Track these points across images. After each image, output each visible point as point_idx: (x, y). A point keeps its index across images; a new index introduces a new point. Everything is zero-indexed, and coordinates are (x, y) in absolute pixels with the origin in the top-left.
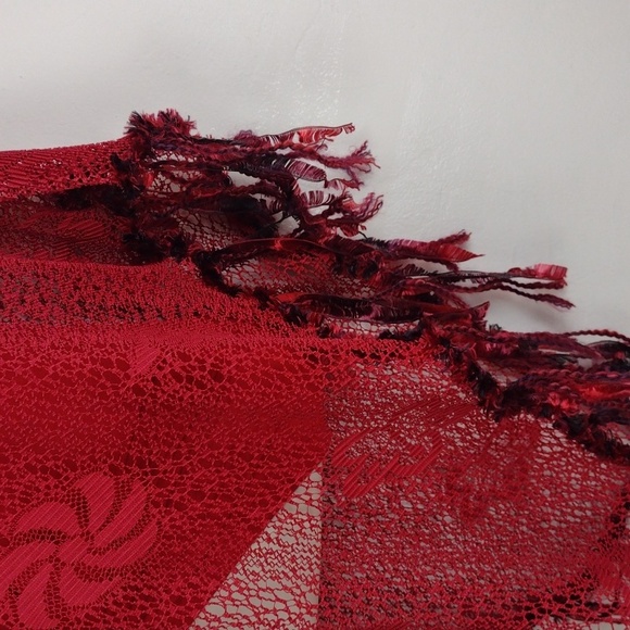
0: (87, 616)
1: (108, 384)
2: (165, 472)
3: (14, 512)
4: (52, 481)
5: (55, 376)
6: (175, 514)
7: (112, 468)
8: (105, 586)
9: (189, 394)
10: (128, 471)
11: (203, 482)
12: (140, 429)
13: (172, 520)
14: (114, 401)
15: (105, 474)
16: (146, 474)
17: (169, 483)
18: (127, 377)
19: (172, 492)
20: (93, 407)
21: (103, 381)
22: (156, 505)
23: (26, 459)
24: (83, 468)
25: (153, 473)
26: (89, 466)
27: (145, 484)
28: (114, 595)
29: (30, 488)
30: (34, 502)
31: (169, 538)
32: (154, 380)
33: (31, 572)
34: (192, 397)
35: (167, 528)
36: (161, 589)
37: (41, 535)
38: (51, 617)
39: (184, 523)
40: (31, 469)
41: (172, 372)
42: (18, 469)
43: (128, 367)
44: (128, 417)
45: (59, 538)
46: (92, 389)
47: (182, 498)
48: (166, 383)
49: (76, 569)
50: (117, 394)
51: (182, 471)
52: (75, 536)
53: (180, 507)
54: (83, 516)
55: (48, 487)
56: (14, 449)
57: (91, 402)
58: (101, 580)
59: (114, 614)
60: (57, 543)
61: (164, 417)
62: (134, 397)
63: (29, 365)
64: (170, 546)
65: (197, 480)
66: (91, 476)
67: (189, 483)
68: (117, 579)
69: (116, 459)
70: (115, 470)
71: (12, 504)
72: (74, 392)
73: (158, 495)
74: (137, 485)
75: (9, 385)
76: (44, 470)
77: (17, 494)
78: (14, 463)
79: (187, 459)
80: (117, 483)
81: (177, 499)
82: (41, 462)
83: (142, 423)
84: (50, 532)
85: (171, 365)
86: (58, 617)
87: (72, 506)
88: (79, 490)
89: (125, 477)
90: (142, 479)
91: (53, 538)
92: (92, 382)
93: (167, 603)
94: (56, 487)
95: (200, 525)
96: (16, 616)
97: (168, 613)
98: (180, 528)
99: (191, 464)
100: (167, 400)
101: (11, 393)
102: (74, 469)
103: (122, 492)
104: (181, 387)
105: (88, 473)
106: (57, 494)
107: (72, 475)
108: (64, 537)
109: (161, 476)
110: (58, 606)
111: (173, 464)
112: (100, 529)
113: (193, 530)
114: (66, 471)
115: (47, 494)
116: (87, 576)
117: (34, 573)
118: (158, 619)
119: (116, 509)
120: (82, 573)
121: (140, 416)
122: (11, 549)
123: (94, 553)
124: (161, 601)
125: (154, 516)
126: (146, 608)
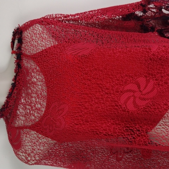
0: (144, 108)
1: (147, 53)
2: (158, 77)
3: (123, 85)
4: (131, 79)
5: (134, 52)
6: (161, 87)
7: (145, 76)
8: (147, 102)
9: (166, 55)
10: (149, 77)
11: (167, 80)
12: (153, 66)
13: (160, 88)
14: (147, 58)
15: (143, 77)
16: (153, 77)
17: (159, 80)
18: (151, 52)
19: (160, 82)
20: (142, 60)
21: (145, 53)
22: (156, 85)
23: (125, 73)
24: (138, 76)
25: (155, 77)
26: (140, 75)
27: (153, 80)
28: (149, 103)
29: (126, 80)
30: (128, 83)
31: (160, 92)
32: (158, 52)
33: (129, 98)
34: (167, 56)
35: (159, 90)
36: (161, 102)
37: (130, 91)
38: (135, 108)
39: (163, 89)
40: (126, 76)
41: (162, 50)
42: (124, 76)
43: (151, 49)
44: (150, 62)
45: (134, 92)
46: (142, 55)
47: (162, 84)
48: (161, 53)
49: (139, 98)
50: (149, 56)
51: (162, 77)
52: (137, 91)
53: (162, 86)
54: (139, 87)
55: (130, 80)
56: (123, 71)
57: (142, 58)
58: (146, 100)
59: (150, 107)
60: (133, 93)
61: (159, 62)
62: (153, 57)
63: (127, 50)
64: (161, 94)
65: (166, 79)
66: (140, 78)
67: (164, 80)
68: (150, 100)
69: (146, 74)
70: (146, 77)
71: (123, 84)
72: (138, 56)
73: (157, 83)
74: (151, 80)
75: (123, 54)
76: (129, 76)
77: (124, 81)
78: (123, 74)
79: (164, 74)
80: (146, 80)
81: (161, 84)
82: (128, 74)
83: (153, 64)
84: (132, 90)
85: (162, 49)
86: (137, 108)
87: (136, 85)
88: (138, 81)
89: (148, 78)
90: (152, 79)
91: (132, 92)
92: (143, 53)
93: (163, 105)
94: (132, 80)
95: (167, 90)
96: (126, 107)
97: (163, 107)
98: (162, 90)
99: (164, 75)
100: (161, 57)
101: (123, 56)
102: (136, 76)
103: (148, 82)
104: (164, 54)
105: (139, 77)
106: (133, 82)
107: (136, 78)
108: (135, 91)
109: (157, 78)
110: (136, 105)
111: (160, 75)
112: (143, 90)
113: (165, 91)
114: (134, 76)
115: (130, 82)
116: (142, 100)
117: (129, 99)
118: (161, 109)
119: (146, 86)
120: (141, 99)
121: (153, 62)
122: (123, 94)
123: (143, 95)
124: (161, 104)
125: (156, 87)
126: (158, 106)
